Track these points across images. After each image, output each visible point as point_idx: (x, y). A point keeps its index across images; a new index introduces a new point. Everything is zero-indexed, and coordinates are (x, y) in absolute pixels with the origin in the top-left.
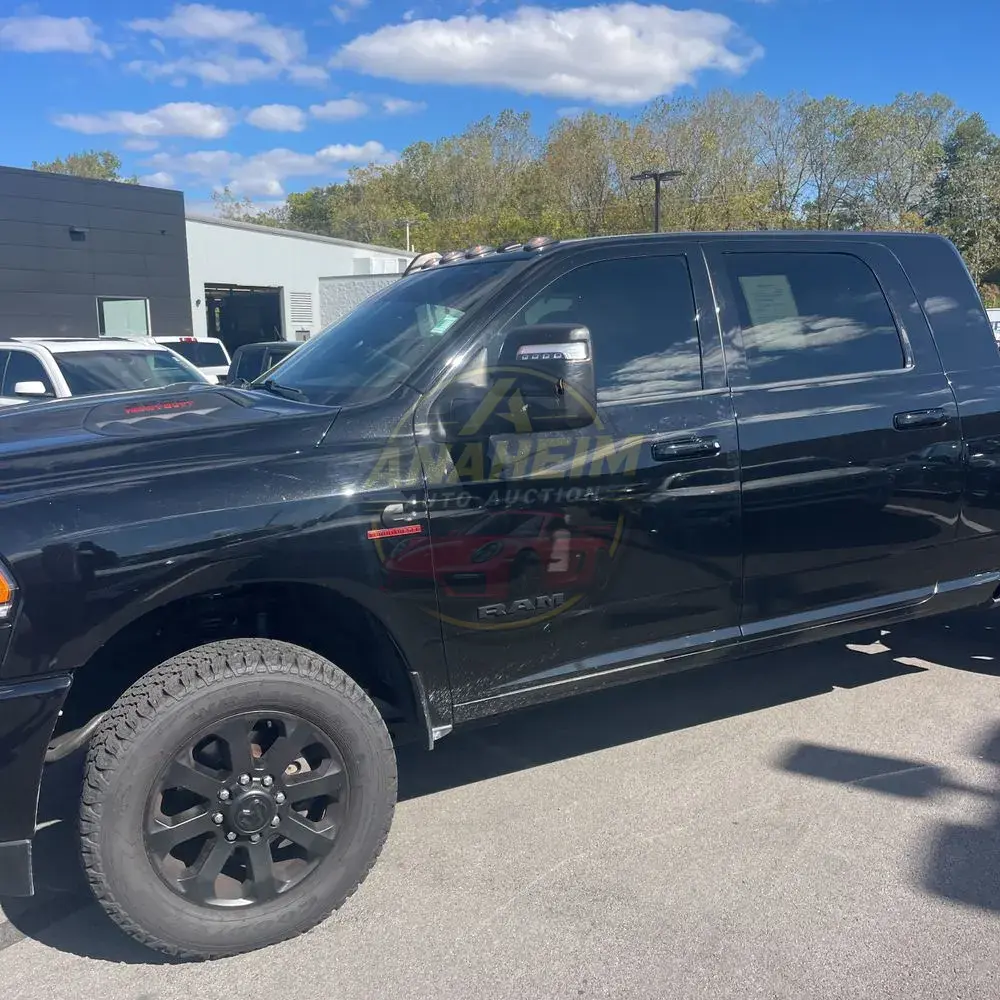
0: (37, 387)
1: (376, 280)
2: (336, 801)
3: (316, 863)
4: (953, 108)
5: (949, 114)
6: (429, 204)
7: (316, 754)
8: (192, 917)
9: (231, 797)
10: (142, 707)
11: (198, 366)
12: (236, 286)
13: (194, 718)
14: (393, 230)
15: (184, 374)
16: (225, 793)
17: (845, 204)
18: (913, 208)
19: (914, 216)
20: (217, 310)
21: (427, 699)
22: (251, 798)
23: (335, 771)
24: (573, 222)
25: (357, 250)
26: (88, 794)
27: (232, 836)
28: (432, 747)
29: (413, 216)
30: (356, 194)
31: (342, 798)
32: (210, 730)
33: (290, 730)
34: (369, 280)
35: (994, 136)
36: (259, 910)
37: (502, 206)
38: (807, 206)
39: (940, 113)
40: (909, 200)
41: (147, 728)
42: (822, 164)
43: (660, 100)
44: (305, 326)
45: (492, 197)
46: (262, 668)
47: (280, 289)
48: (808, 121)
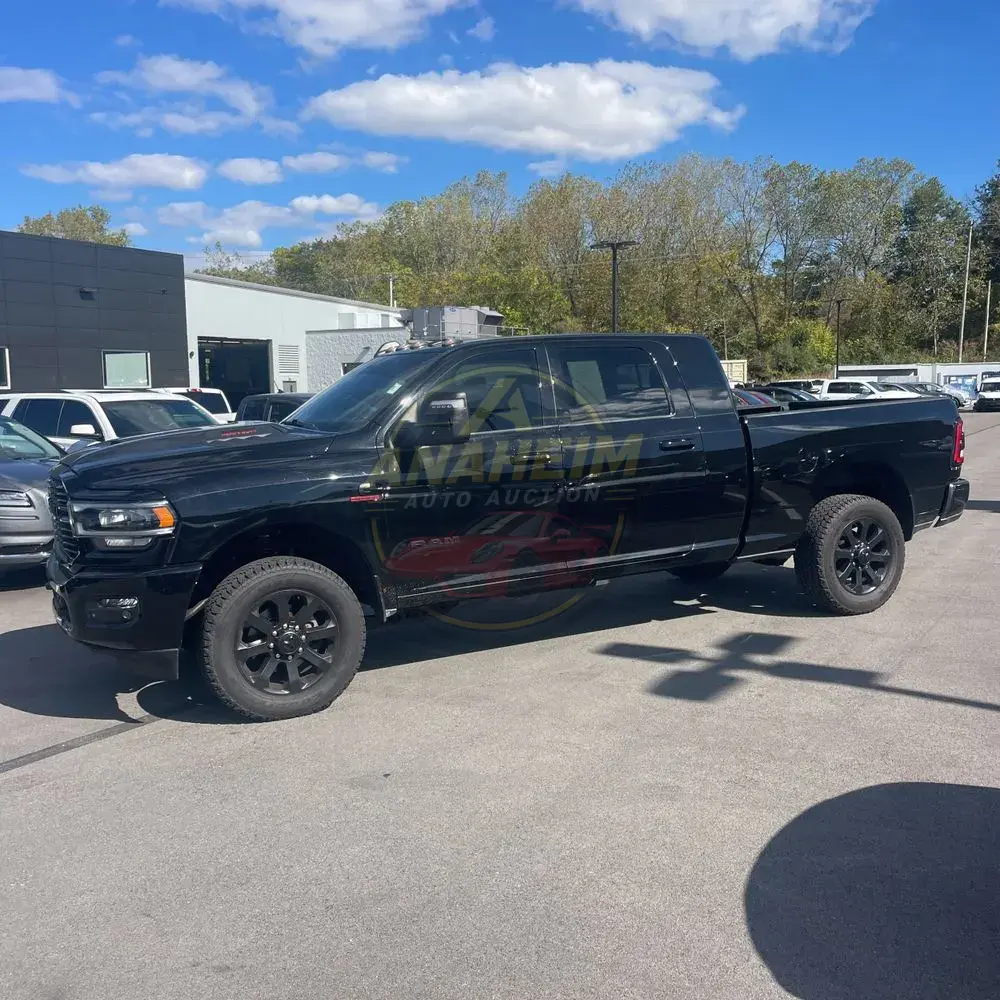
0: (88, 429)
1: (360, 334)
2: (332, 643)
3: (321, 675)
4: (913, 172)
5: (909, 177)
6: (412, 259)
7: (322, 617)
8: (258, 696)
9: (278, 635)
10: (235, 583)
11: (213, 412)
12: (226, 339)
13: (260, 590)
14: (377, 284)
15: (201, 420)
16: (275, 632)
17: (813, 262)
18: (877, 266)
19: (877, 274)
20: (207, 361)
21: (382, 591)
22: (288, 636)
23: (332, 626)
24: (551, 279)
25: (341, 305)
26: (208, 626)
27: (278, 656)
28: (385, 620)
29: (396, 270)
30: (340, 249)
31: (337, 642)
32: (268, 598)
33: (309, 601)
34: (354, 333)
35: (951, 199)
36: (292, 696)
37: (482, 262)
38: (775, 264)
39: (901, 177)
40: (873, 259)
41: (237, 593)
42: (787, 225)
43: (632, 163)
44: (293, 377)
45: (472, 254)
46: (295, 567)
47: (269, 342)
48: (774, 184)
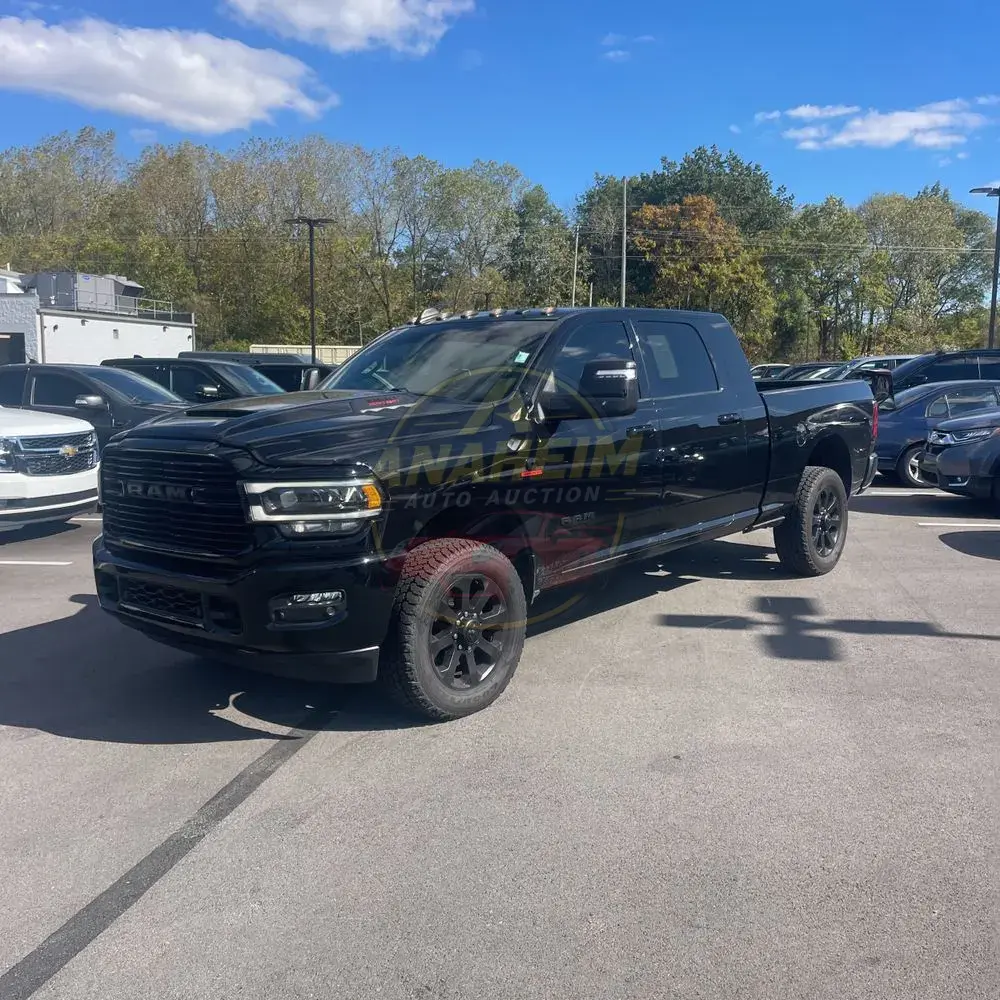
4: (520, 178)
5: (517, 183)
8: (448, 693)
13: (452, 575)
18: (492, 264)
19: (493, 270)
27: (460, 647)
33: (486, 585)
35: (554, 206)
36: (473, 690)
39: (510, 181)
40: (487, 256)
42: (415, 217)
